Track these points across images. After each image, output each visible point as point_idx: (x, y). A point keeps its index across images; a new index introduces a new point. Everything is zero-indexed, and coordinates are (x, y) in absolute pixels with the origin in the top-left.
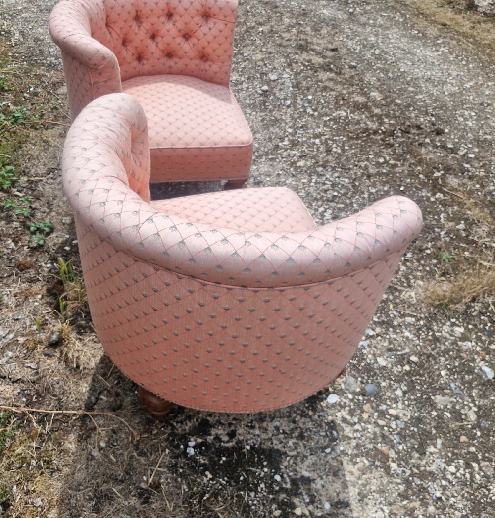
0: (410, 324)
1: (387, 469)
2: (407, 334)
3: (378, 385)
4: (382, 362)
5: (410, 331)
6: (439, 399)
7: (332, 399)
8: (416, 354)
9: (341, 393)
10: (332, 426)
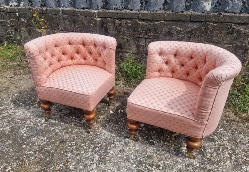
0: (32, 156)
1: (20, 119)
2: (31, 152)
3: (32, 132)
4: (35, 138)
5: (30, 154)
6: (11, 142)
7: (43, 121)
8: (25, 148)
9: (42, 124)
10: (39, 117)
